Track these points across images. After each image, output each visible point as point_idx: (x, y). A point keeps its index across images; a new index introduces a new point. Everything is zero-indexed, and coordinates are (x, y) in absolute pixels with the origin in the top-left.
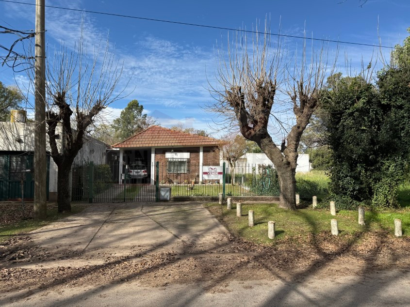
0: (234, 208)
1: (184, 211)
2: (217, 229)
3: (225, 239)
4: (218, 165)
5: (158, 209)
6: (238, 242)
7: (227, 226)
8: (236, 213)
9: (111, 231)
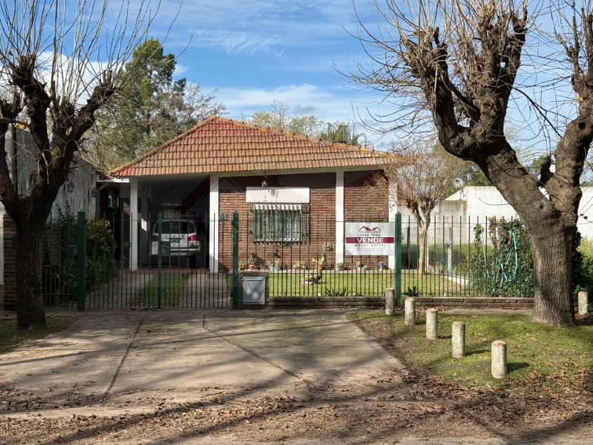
0: (419, 322)
1: (301, 329)
2: (380, 362)
3: (397, 379)
4: (384, 219)
5: (240, 324)
6: (426, 384)
7: (401, 357)
8: (424, 331)
9: (150, 363)
